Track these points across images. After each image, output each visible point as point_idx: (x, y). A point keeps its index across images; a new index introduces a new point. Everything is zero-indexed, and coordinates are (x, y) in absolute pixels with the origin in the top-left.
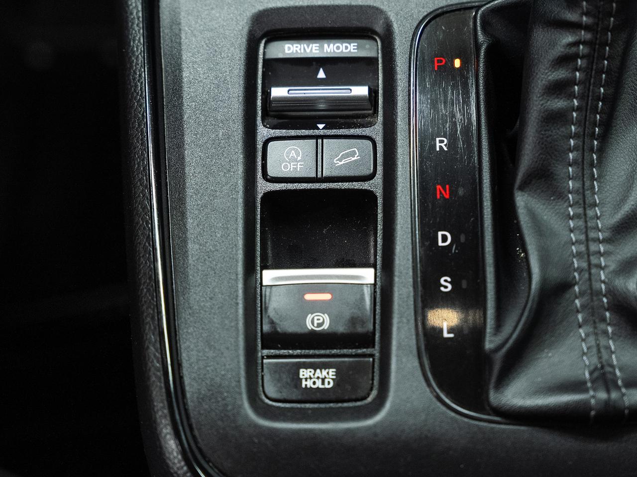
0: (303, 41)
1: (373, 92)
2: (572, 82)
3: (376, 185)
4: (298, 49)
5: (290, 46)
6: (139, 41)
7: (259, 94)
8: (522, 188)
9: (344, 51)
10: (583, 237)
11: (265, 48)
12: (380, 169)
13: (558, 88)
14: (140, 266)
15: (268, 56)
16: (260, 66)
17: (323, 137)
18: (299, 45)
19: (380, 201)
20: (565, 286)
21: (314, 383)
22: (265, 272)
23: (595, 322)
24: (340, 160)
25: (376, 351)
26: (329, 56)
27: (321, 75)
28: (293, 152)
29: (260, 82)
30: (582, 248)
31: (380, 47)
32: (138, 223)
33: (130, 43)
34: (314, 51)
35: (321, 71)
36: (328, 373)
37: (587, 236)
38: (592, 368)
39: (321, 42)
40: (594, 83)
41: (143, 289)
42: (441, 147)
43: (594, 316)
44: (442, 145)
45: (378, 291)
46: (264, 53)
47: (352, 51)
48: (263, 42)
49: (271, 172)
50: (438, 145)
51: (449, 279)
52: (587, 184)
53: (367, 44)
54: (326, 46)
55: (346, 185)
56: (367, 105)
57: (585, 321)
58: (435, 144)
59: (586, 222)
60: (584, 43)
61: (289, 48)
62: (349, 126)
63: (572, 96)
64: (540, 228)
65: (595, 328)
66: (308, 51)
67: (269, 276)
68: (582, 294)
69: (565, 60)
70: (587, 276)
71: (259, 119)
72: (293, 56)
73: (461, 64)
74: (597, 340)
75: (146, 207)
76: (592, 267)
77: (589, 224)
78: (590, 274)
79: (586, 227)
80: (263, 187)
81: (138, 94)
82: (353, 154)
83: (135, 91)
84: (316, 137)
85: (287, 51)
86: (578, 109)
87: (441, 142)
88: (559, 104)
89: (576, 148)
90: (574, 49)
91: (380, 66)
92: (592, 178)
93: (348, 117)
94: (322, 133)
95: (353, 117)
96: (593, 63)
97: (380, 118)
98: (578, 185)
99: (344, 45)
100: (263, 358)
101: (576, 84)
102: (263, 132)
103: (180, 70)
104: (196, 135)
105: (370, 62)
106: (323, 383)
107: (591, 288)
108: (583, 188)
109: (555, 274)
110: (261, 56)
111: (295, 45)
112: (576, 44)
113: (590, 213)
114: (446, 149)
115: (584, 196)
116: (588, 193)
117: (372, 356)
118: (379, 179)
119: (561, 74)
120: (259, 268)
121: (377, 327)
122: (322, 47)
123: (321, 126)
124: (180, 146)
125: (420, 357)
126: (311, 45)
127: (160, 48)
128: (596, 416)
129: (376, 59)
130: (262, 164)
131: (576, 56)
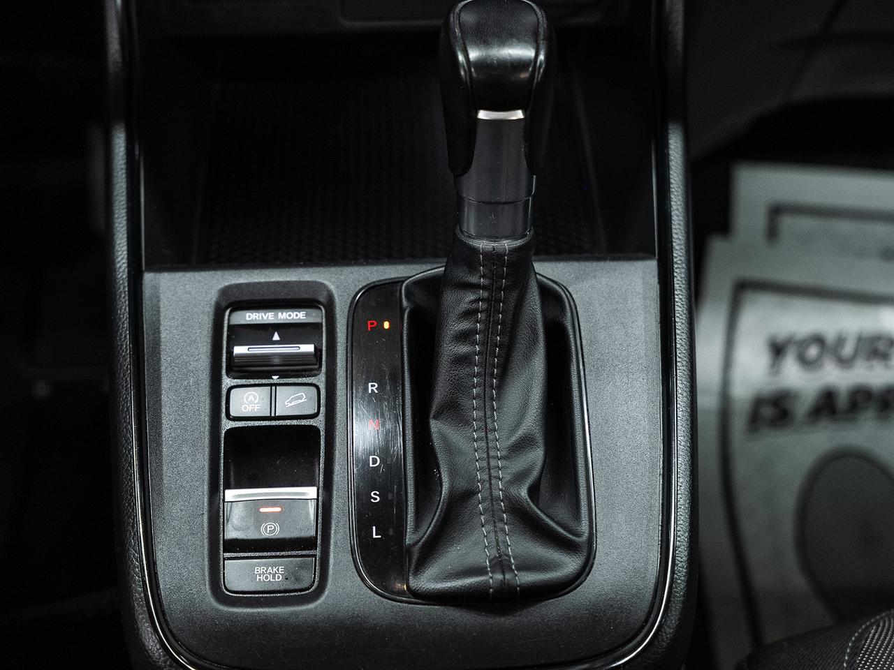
0: (261, 311)
1: (318, 350)
2: (474, 332)
3: (319, 422)
4: (257, 317)
5: (250, 314)
6: (125, 310)
7: (224, 352)
8: (435, 418)
9: (295, 318)
10: (485, 455)
11: (229, 316)
12: (323, 409)
13: (464, 337)
14: (122, 486)
15: (232, 323)
16: (225, 329)
17: (276, 385)
18: (257, 314)
19: (322, 433)
20: (470, 494)
21: (267, 578)
22: (227, 491)
23: (495, 522)
24: (290, 402)
25: (318, 552)
26: (282, 322)
27: (276, 337)
28: (251, 396)
29: (225, 342)
30: (485, 464)
31: (324, 315)
32: (122, 452)
33: (117, 311)
34: (270, 318)
35: (276, 334)
36: (278, 570)
37: (488, 454)
38: (492, 557)
39: (276, 311)
40: (492, 333)
41: (125, 504)
42: (372, 390)
43: (494, 518)
44: (374, 388)
45: (320, 504)
46: (229, 320)
47: (302, 318)
48: (228, 311)
49: (233, 413)
50: (370, 388)
51: (378, 493)
52: (489, 413)
53: (314, 312)
54: (280, 314)
55: (295, 422)
56: (313, 360)
57: (487, 522)
58: (368, 388)
59: (487, 443)
60: (483, 300)
61: (249, 317)
62: (298, 377)
63: (474, 343)
64: (450, 449)
65: (495, 526)
66: (265, 318)
67: (230, 495)
68: (484, 500)
69: (468, 314)
70: (488, 485)
71: (224, 372)
72: (252, 323)
73: (390, 325)
74: (496, 536)
75: (128, 439)
76: (492, 478)
77: (490, 445)
78: (491, 484)
79: (487, 447)
80: (227, 425)
81: (123, 351)
82: (300, 398)
83: (121, 349)
84: (271, 385)
85: (247, 319)
86: (480, 353)
87: (372, 386)
88: (464, 349)
89: (478, 385)
90: (474, 306)
91: (324, 328)
92: (493, 409)
93: (298, 371)
94: (275, 382)
95: (302, 370)
96: (490, 316)
97: (324, 369)
98: (481, 414)
99: (295, 313)
100: (224, 559)
101: (477, 334)
102: (227, 382)
103: (159, 332)
104: (171, 382)
105: (317, 326)
106: (274, 578)
107: (492, 495)
108: (485, 417)
109: (462, 484)
110: (226, 322)
111: (254, 314)
112: (477, 301)
113: (490, 436)
114: (376, 391)
115: (486, 423)
116: (489, 421)
117: (315, 556)
118: (322, 417)
119: (465, 325)
120: (222, 488)
121: (319, 533)
122: (276, 316)
123: (275, 377)
124: (157, 393)
125: (353, 553)
126: (267, 315)
127: (142, 315)
128: (493, 593)
129: (321, 324)
130: (226, 407)
131: (476, 311)
